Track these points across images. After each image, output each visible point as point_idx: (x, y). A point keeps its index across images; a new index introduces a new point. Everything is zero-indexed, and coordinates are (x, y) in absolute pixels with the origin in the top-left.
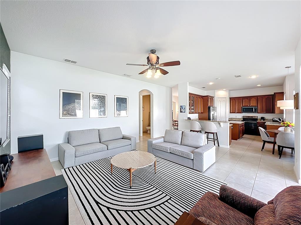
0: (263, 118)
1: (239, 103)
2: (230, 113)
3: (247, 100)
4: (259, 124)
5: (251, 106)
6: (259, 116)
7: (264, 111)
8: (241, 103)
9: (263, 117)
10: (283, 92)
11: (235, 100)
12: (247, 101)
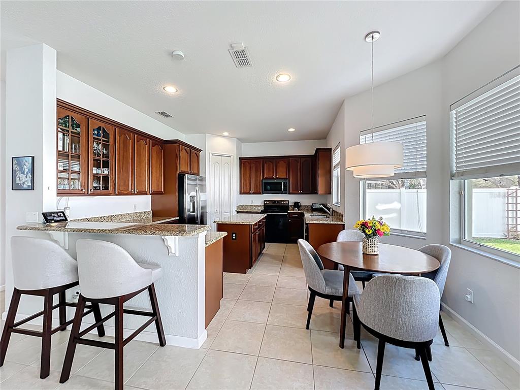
0: (297, 205)
1: (257, 171)
2: (241, 194)
3: (271, 164)
4: (291, 218)
5: (279, 178)
6: (291, 199)
7: (299, 189)
8: (260, 171)
9: (298, 203)
10: (331, 149)
11: (250, 164)
12: (271, 167)
